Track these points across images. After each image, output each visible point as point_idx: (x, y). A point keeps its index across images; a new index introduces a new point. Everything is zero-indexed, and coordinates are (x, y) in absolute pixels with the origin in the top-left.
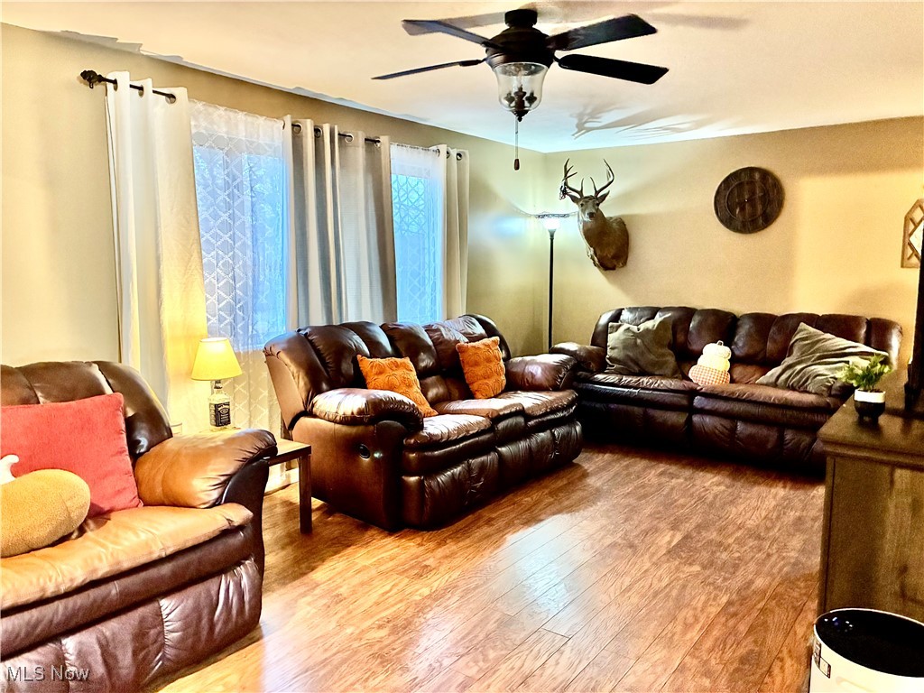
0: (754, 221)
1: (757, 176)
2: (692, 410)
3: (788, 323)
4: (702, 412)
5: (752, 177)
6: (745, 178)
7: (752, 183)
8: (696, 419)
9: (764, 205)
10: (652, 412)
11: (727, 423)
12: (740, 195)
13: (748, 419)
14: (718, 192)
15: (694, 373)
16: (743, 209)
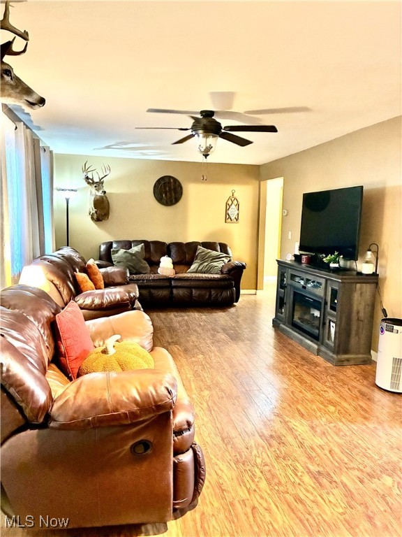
0: (171, 201)
1: (172, 181)
2: (171, 287)
3: (192, 247)
4: (177, 287)
5: (170, 180)
6: (167, 180)
7: (170, 183)
8: (175, 291)
9: (175, 194)
10: (153, 291)
11: (189, 291)
12: (165, 188)
13: (197, 288)
14: (155, 186)
15: (159, 271)
16: (166, 195)
